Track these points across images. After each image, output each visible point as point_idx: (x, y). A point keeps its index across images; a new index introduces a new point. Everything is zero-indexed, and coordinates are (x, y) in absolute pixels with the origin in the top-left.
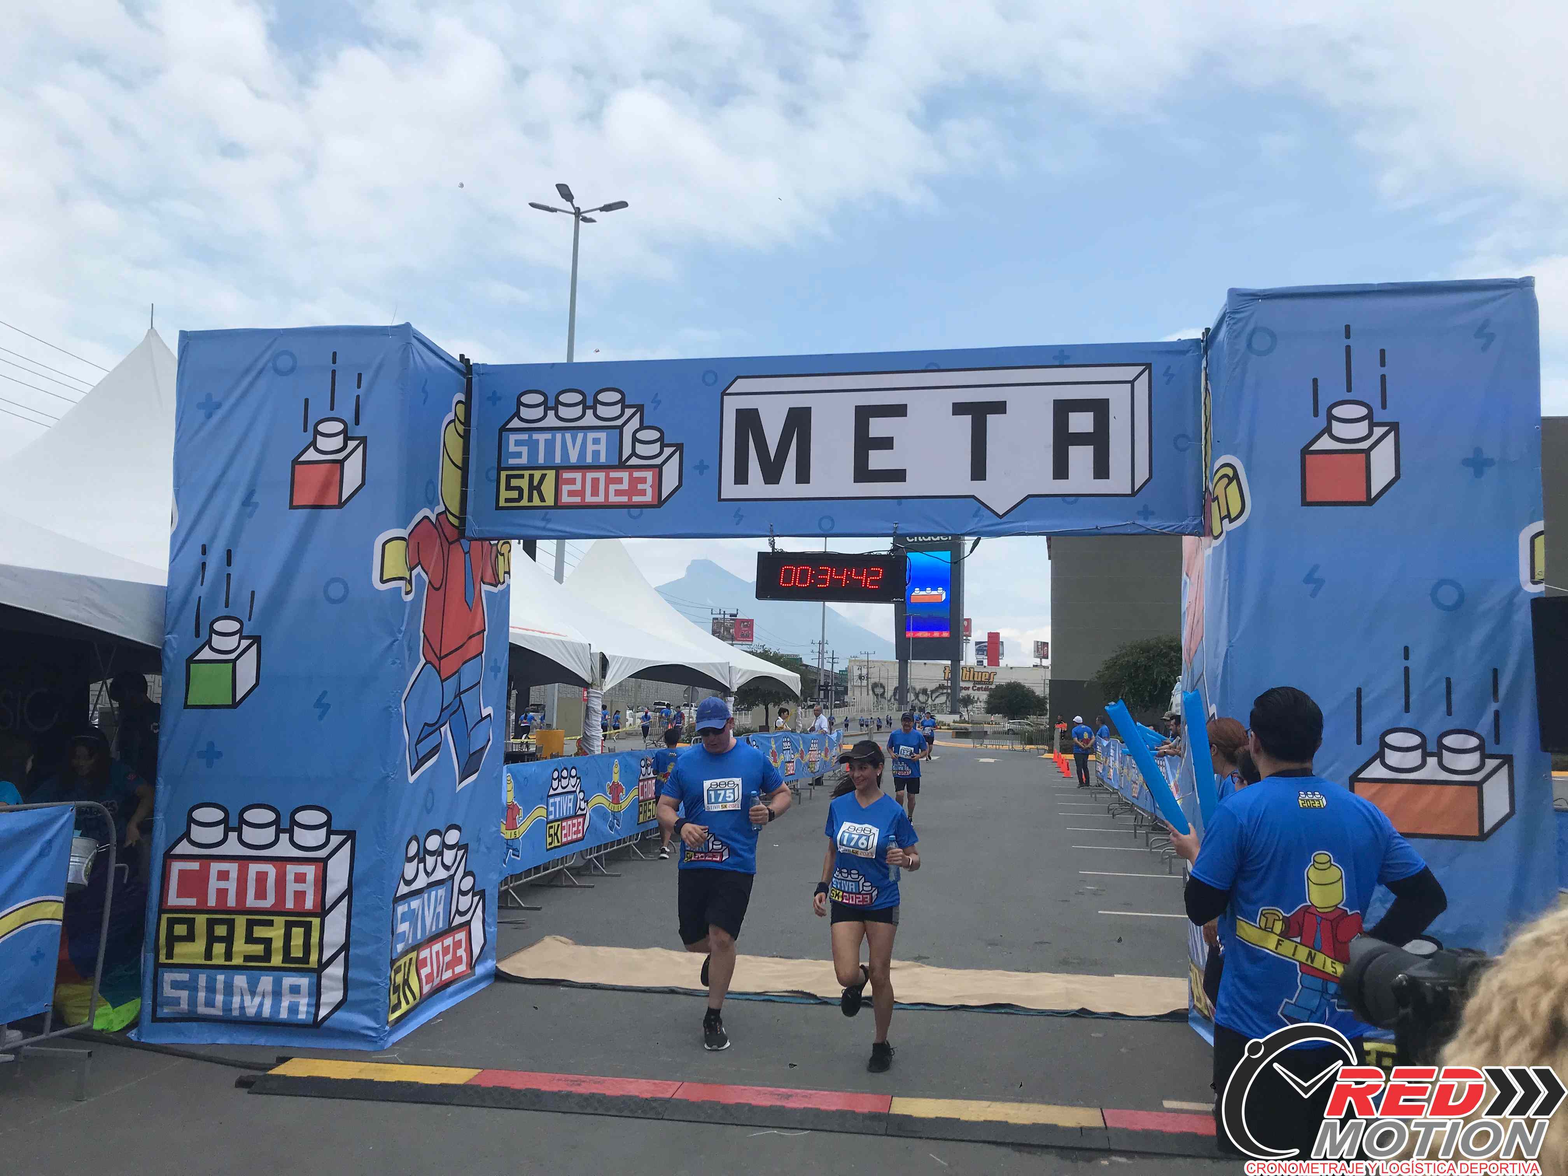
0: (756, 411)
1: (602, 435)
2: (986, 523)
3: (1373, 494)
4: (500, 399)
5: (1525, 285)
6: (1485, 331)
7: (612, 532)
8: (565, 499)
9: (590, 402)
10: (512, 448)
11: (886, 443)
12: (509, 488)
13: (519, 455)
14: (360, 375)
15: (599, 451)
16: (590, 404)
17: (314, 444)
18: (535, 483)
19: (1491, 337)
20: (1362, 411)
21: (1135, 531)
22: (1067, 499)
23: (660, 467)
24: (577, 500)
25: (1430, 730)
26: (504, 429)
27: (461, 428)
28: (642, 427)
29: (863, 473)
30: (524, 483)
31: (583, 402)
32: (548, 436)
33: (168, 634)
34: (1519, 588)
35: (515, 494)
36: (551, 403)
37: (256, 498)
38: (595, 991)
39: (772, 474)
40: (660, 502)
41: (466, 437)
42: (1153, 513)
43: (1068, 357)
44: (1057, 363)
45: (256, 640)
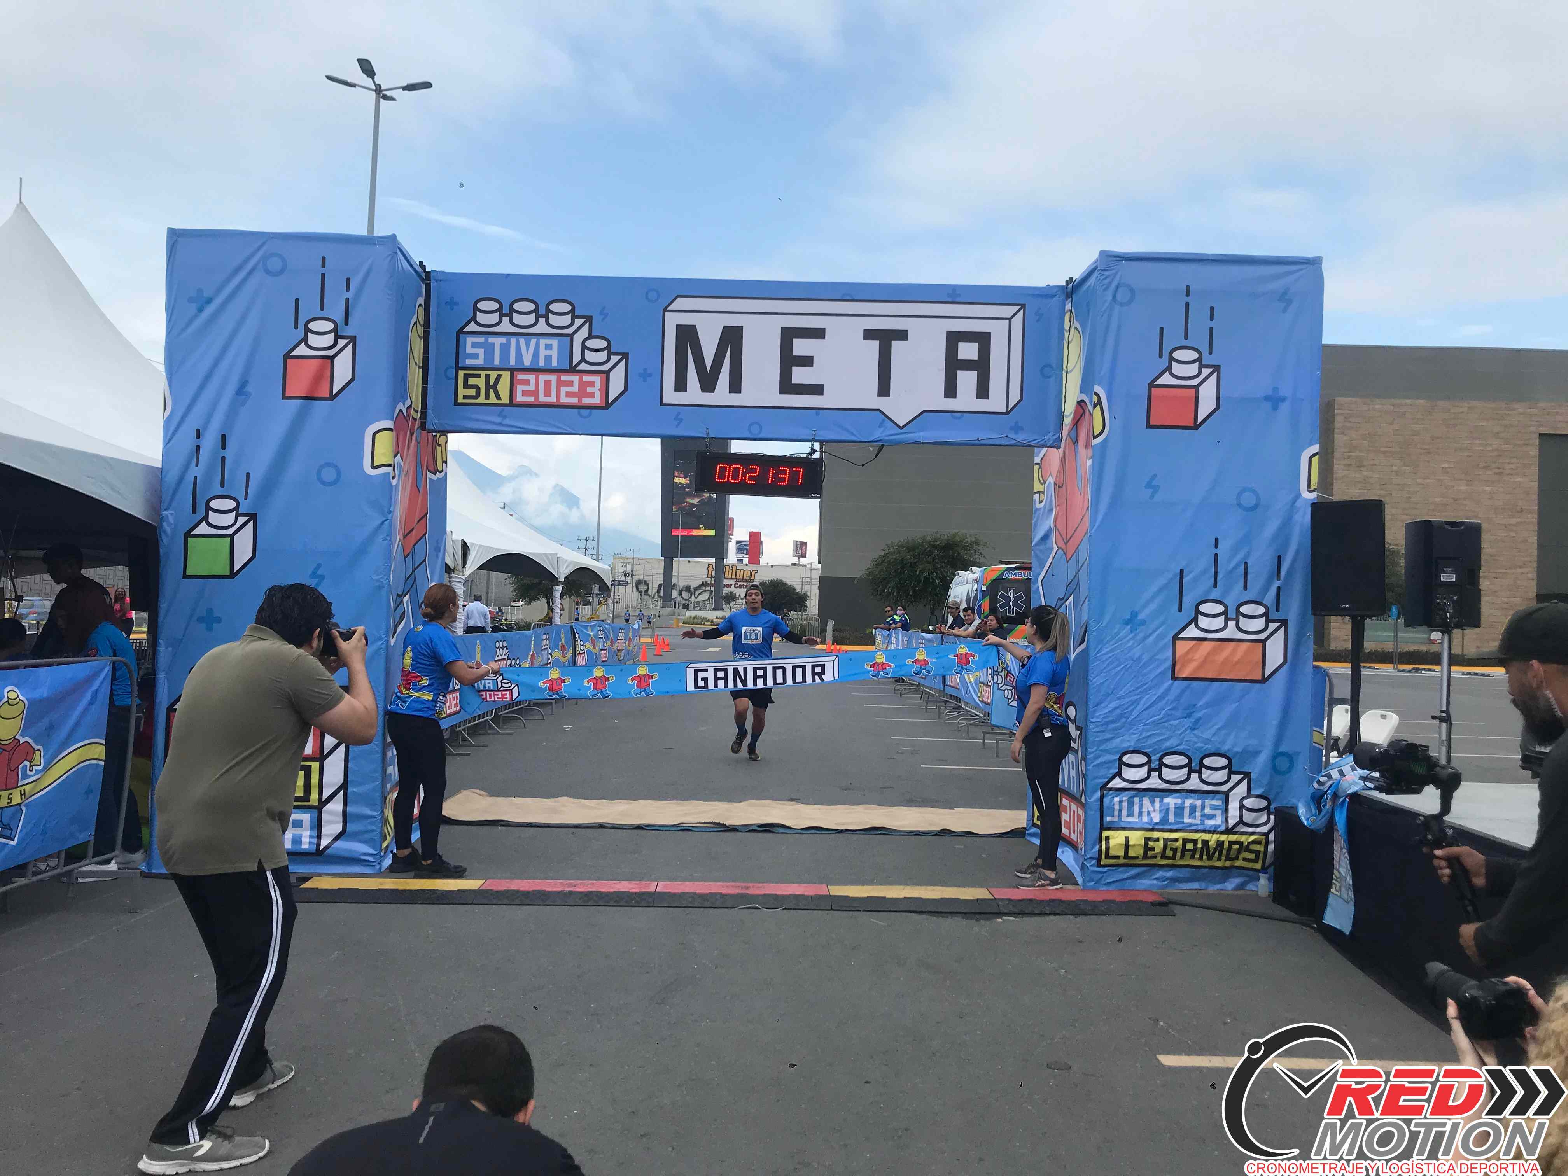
0: (693, 328)
1: (554, 342)
2: (888, 433)
3: (1199, 421)
4: (457, 304)
5: (1315, 263)
6: (1287, 297)
7: (563, 429)
8: (520, 398)
9: (542, 311)
10: (469, 350)
11: (807, 361)
12: (466, 386)
13: (476, 356)
14: (348, 280)
15: (551, 356)
16: (542, 312)
17: (305, 340)
18: (492, 383)
19: (1289, 302)
20: (1195, 355)
21: (1007, 443)
22: (954, 414)
23: (607, 373)
24: (531, 399)
25: (1231, 602)
26: (461, 332)
27: (421, 330)
28: (591, 336)
29: (787, 386)
30: (481, 382)
31: (536, 311)
32: (504, 340)
33: (166, 510)
34: (1299, 495)
35: (472, 392)
36: (506, 310)
37: (249, 388)
38: (532, 829)
39: (708, 383)
40: (608, 405)
41: (426, 337)
42: (1022, 429)
43: (959, 295)
44: (950, 300)
45: (253, 517)
